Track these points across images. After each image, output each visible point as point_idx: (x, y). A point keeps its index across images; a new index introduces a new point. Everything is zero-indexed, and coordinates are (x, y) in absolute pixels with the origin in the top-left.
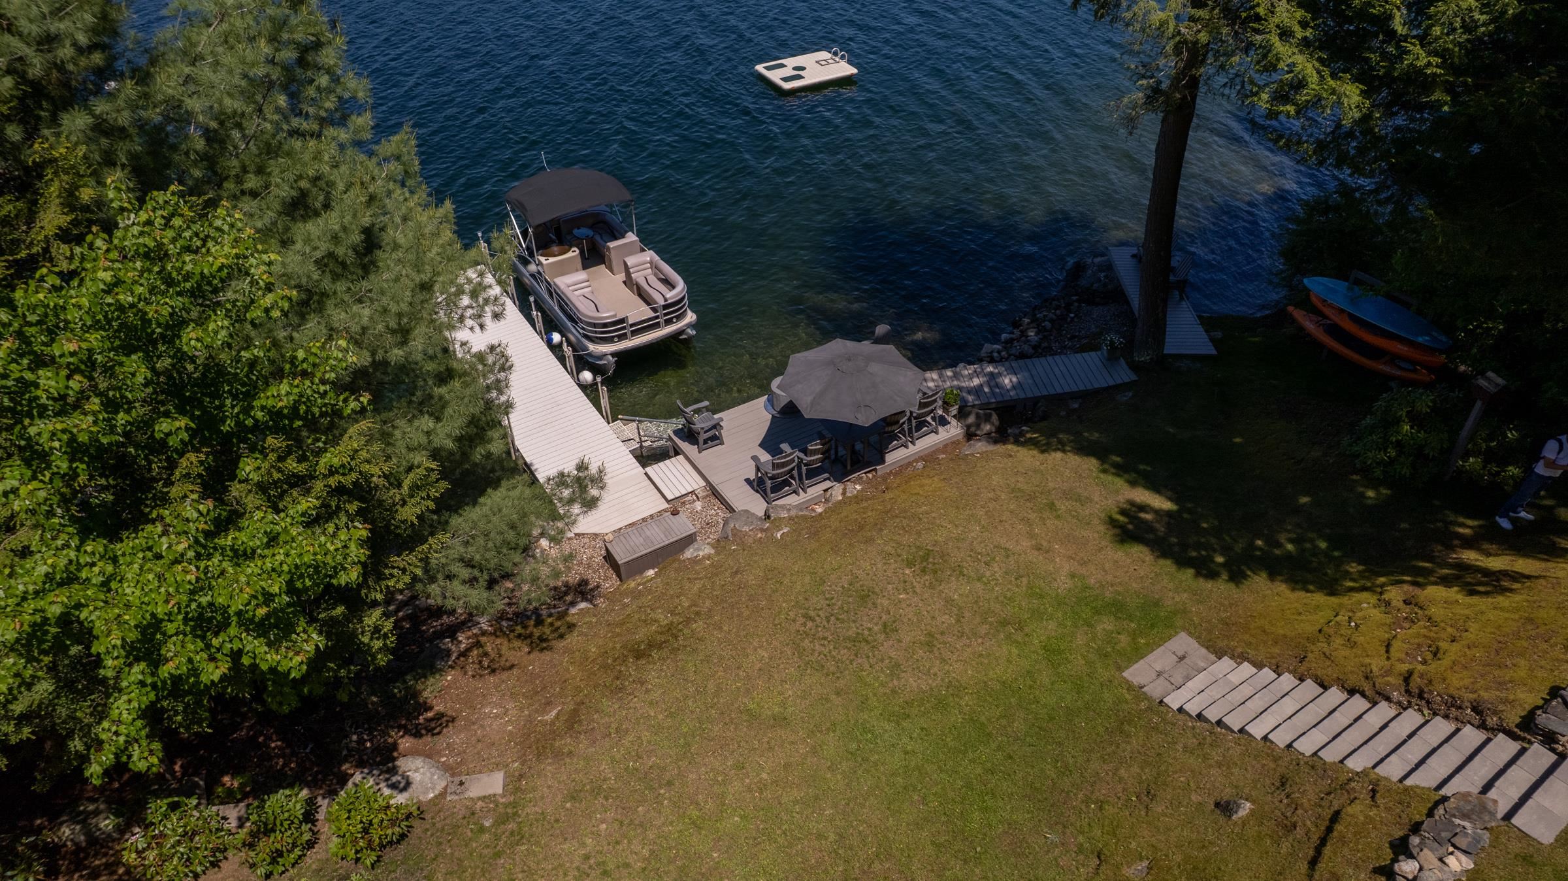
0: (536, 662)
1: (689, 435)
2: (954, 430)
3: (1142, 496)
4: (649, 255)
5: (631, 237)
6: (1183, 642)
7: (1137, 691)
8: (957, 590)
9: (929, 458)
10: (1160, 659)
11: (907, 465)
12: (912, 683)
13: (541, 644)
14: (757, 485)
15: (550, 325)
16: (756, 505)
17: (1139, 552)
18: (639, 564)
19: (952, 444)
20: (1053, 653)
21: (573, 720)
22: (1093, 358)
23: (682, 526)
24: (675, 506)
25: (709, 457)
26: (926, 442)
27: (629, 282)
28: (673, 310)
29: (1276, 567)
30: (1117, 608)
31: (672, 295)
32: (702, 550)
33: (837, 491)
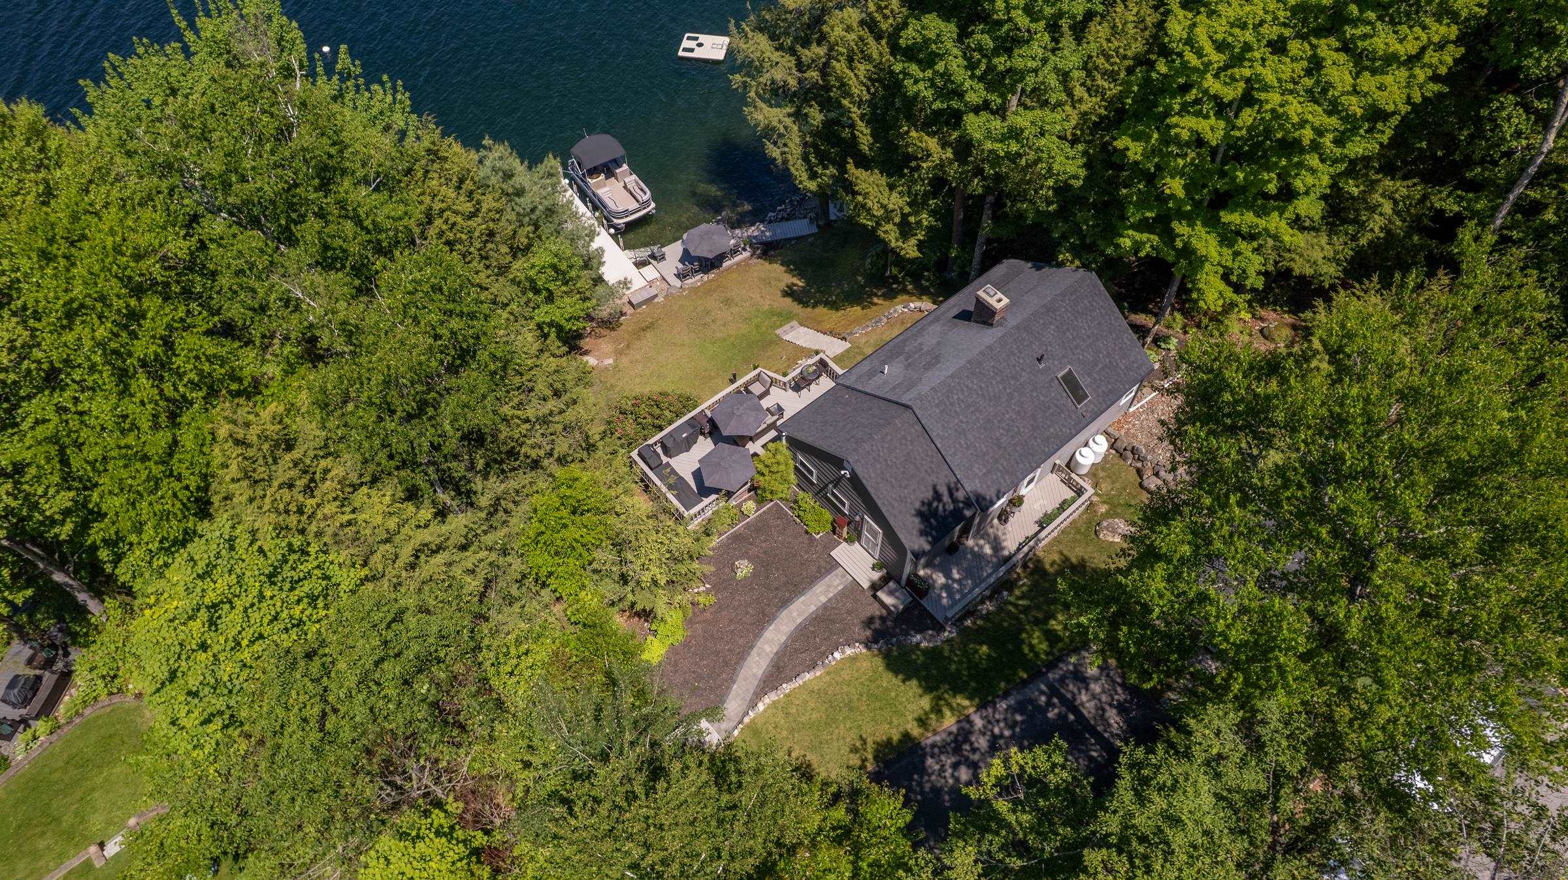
0: (613, 334)
1: (653, 256)
2: (746, 254)
3: (795, 280)
4: (634, 177)
5: (625, 167)
6: (794, 323)
7: (778, 336)
8: (735, 310)
9: (738, 264)
10: (786, 327)
11: (730, 267)
12: (718, 335)
13: (613, 329)
14: (678, 276)
15: (595, 208)
16: (677, 283)
17: (788, 300)
18: (641, 304)
19: (745, 260)
20: (757, 326)
21: (628, 347)
22: (806, 221)
23: (653, 292)
24: (651, 283)
25: (661, 265)
26: (738, 258)
27: (625, 187)
28: (645, 204)
29: (827, 304)
30: (779, 314)
31: (645, 198)
32: (660, 299)
33: (706, 278)
